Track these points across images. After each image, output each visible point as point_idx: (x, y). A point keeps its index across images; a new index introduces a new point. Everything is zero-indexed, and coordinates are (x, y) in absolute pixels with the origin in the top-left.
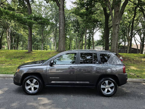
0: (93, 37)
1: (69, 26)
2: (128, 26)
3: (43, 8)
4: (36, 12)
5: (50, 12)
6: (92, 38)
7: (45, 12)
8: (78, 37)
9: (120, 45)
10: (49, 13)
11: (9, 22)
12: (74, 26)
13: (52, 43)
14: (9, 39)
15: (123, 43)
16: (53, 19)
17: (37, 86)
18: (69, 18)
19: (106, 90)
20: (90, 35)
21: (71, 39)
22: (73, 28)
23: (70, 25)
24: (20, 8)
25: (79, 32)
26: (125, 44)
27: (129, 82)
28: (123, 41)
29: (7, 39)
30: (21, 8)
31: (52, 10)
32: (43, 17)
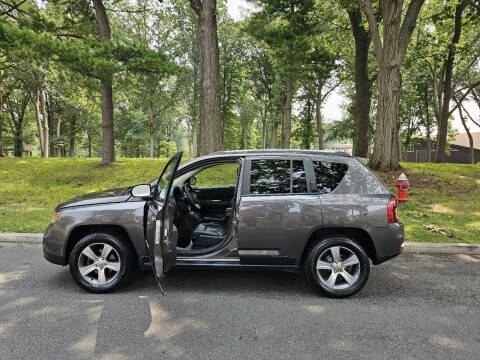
0: (318, 111)
1: (240, 78)
2: (438, 70)
3: (151, 20)
4: (130, 31)
5: (176, 31)
6: (315, 114)
7: (157, 32)
8: (268, 113)
9: (413, 137)
10: (171, 34)
11: (41, 68)
12: (255, 76)
13: (186, 133)
14: (43, 122)
15: (423, 129)
16: (186, 55)
17: (116, 267)
18: (237, 51)
19: (334, 276)
20: (309, 104)
21: (246, 121)
22: (252, 83)
23: (243, 73)
24: (73, 22)
25: (271, 97)
26: (429, 133)
27: (420, 253)
28: (422, 122)
29: (38, 125)
30: (76, 20)
31: (180, 25)
32: (152, 48)
